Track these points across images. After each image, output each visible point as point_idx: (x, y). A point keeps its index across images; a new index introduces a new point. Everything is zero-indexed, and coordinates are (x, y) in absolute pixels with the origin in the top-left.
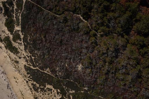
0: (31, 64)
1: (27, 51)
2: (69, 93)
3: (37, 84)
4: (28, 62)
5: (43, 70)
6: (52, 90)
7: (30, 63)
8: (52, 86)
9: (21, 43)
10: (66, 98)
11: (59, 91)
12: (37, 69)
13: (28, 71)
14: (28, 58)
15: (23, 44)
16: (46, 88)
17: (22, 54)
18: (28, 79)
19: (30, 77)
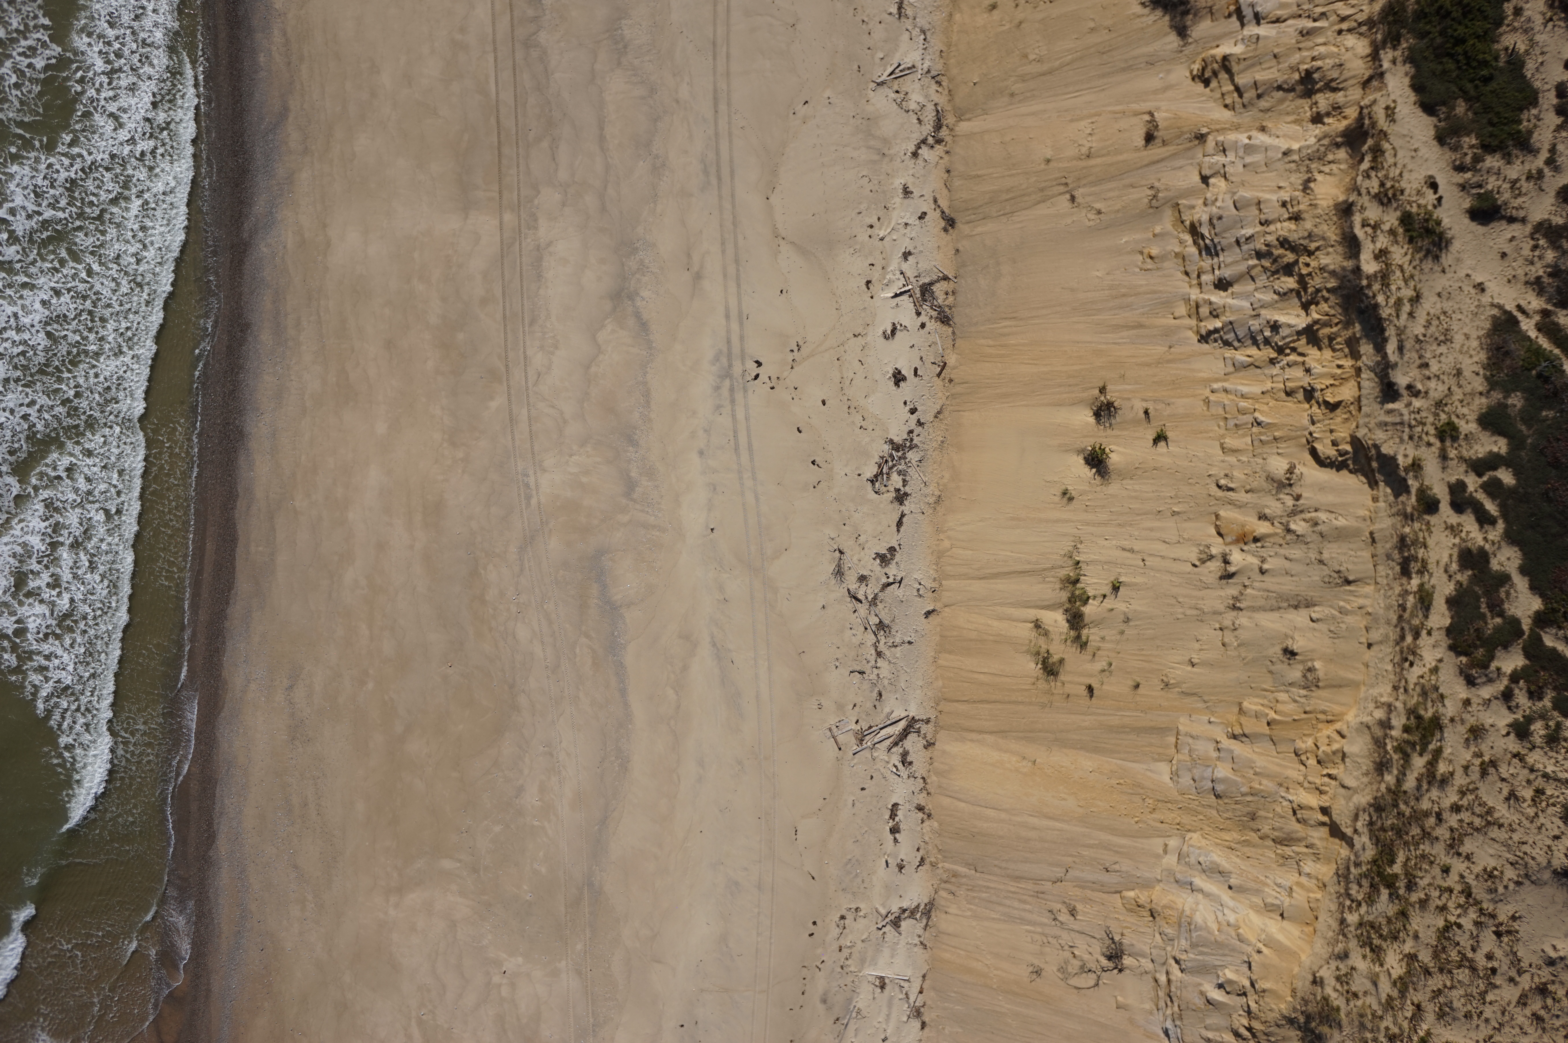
3: (1521, 583)
18: (1458, 487)
19: (1495, 469)
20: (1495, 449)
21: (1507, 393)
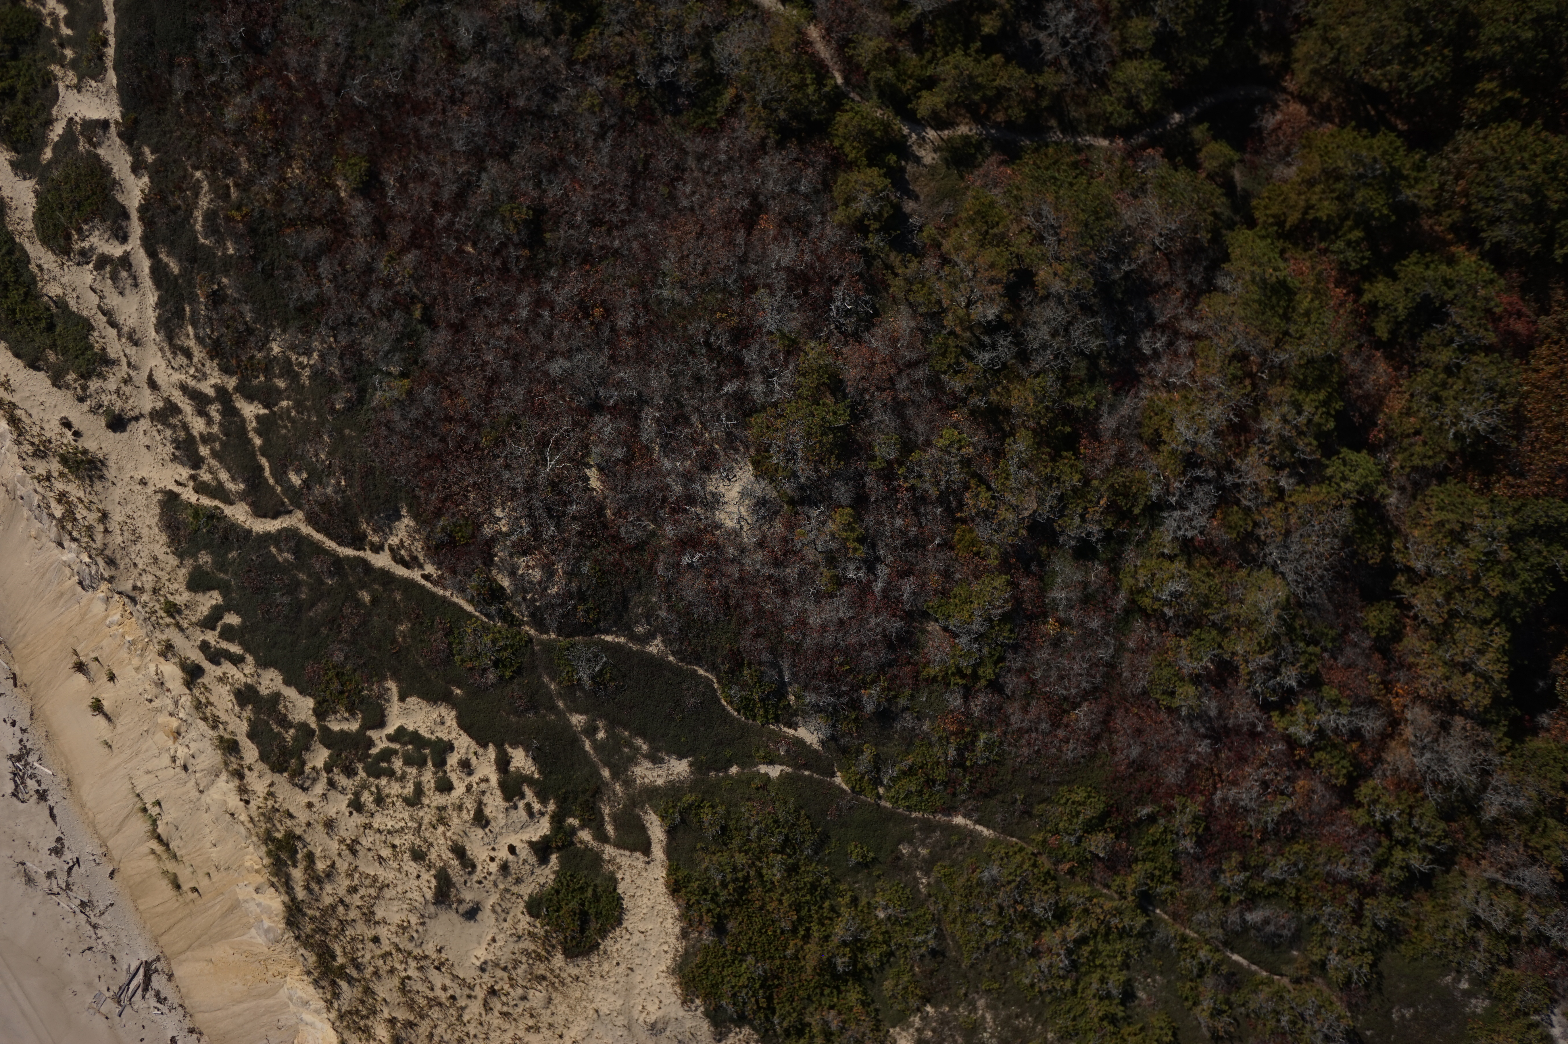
0: (231, 486)
1: (192, 343)
2: (628, 783)
3: (291, 693)
4: (196, 462)
5: (358, 541)
6: (453, 760)
7: (224, 476)
8: (450, 716)
9: (125, 261)
10: (603, 838)
11: (520, 760)
12: (291, 534)
13: (205, 558)
14: (202, 412)
15: (143, 264)
16: (390, 738)
17: (141, 378)
18: (204, 647)
19: (221, 618)
20: (214, 602)
21: (195, 556)
